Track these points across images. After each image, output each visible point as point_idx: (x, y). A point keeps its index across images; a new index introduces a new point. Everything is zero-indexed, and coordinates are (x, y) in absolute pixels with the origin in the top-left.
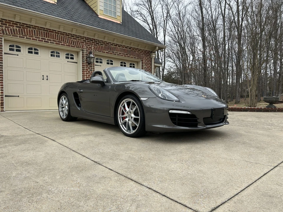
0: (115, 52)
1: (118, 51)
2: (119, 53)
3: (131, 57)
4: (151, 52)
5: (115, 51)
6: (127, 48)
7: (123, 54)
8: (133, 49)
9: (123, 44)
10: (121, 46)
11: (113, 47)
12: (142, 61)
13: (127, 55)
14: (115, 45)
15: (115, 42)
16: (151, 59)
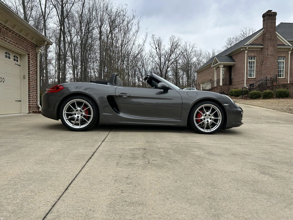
0: (6, 38)
1: (9, 38)
2: (10, 40)
3: (20, 48)
4: (36, 45)
5: (6, 36)
6: (16, 35)
7: (13, 42)
8: (21, 38)
9: (14, 30)
10: (11, 31)
11: (5, 31)
12: (28, 54)
13: (17, 44)
14: (6, 29)
15: (7, 25)
16: (36, 54)
